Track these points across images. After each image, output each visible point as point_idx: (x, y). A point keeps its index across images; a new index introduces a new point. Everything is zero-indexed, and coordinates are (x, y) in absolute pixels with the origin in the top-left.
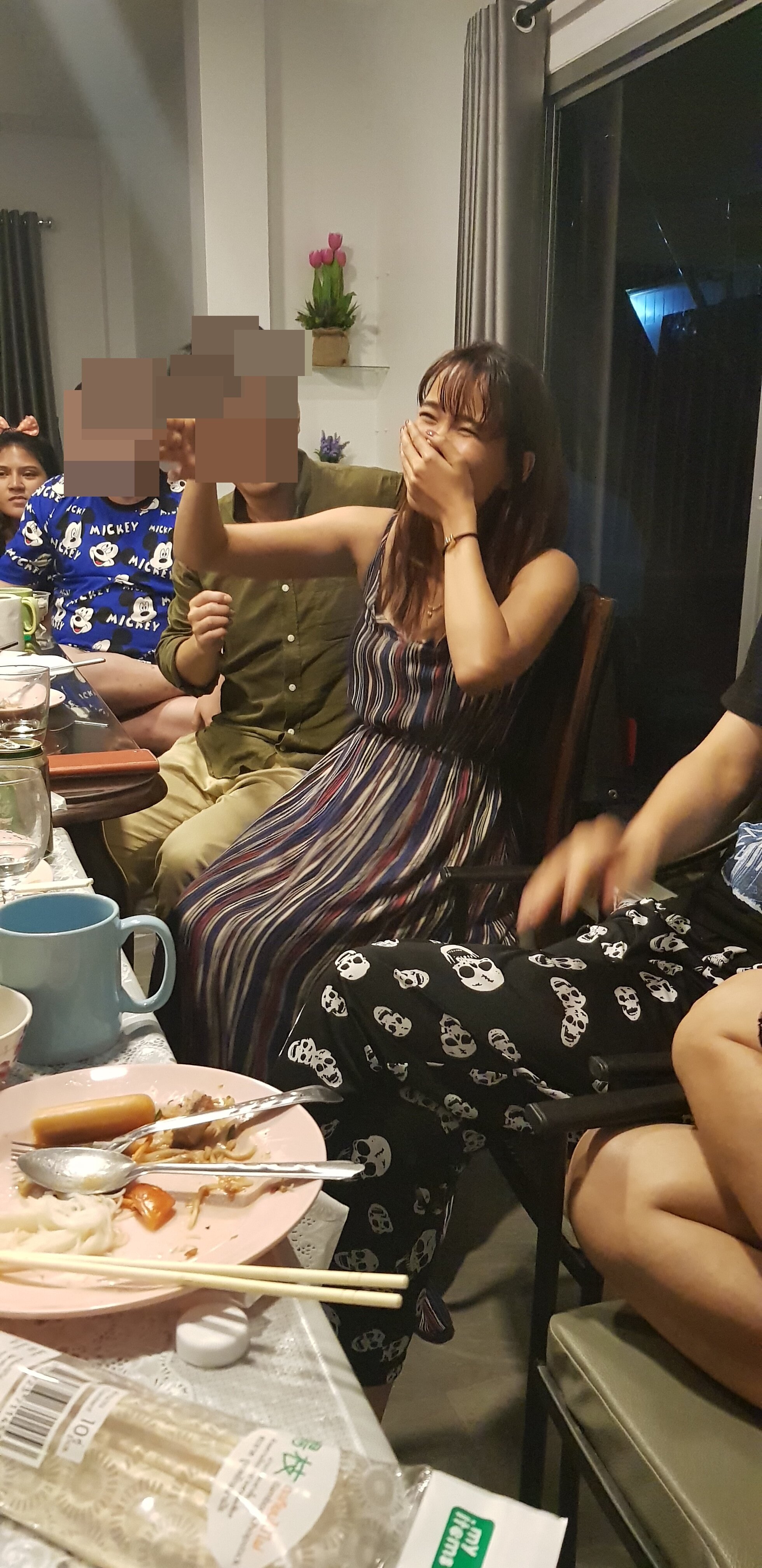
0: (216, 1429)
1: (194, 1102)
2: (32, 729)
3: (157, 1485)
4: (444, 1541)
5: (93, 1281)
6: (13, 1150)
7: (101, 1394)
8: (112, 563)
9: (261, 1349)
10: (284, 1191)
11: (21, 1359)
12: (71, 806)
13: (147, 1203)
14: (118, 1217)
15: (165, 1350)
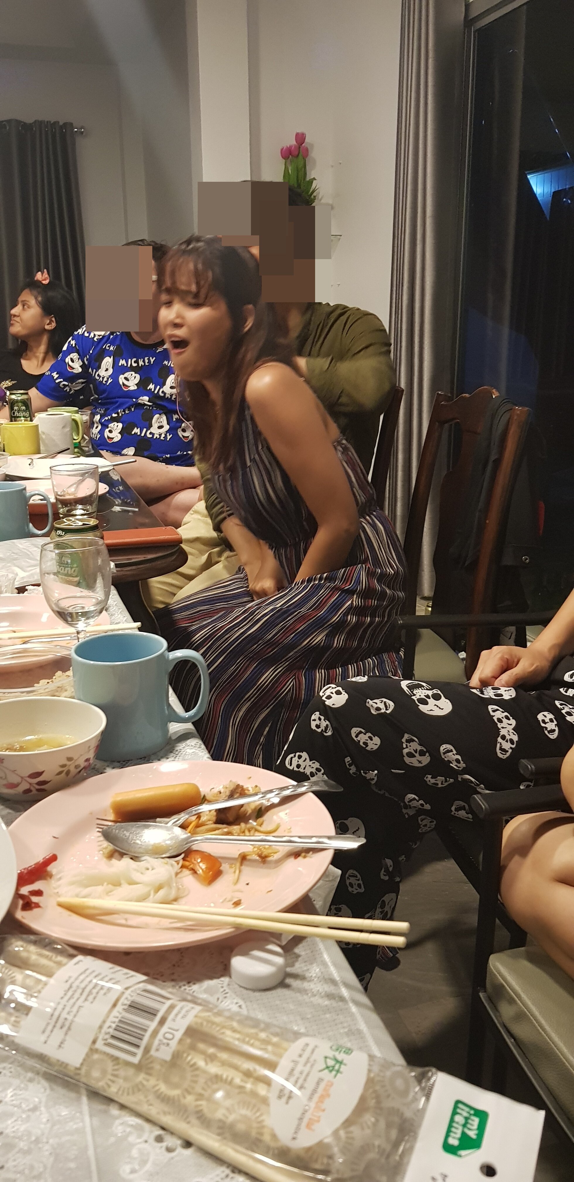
0: (271, 1037)
1: (231, 789)
2: (85, 512)
3: (229, 1079)
4: (450, 1126)
5: (166, 922)
6: (98, 824)
7: (182, 1008)
8: (136, 388)
9: (295, 976)
10: (305, 857)
11: (119, 981)
12: (118, 569)
13: (201, 864)
14: (179, 876)
15: (222, 976)
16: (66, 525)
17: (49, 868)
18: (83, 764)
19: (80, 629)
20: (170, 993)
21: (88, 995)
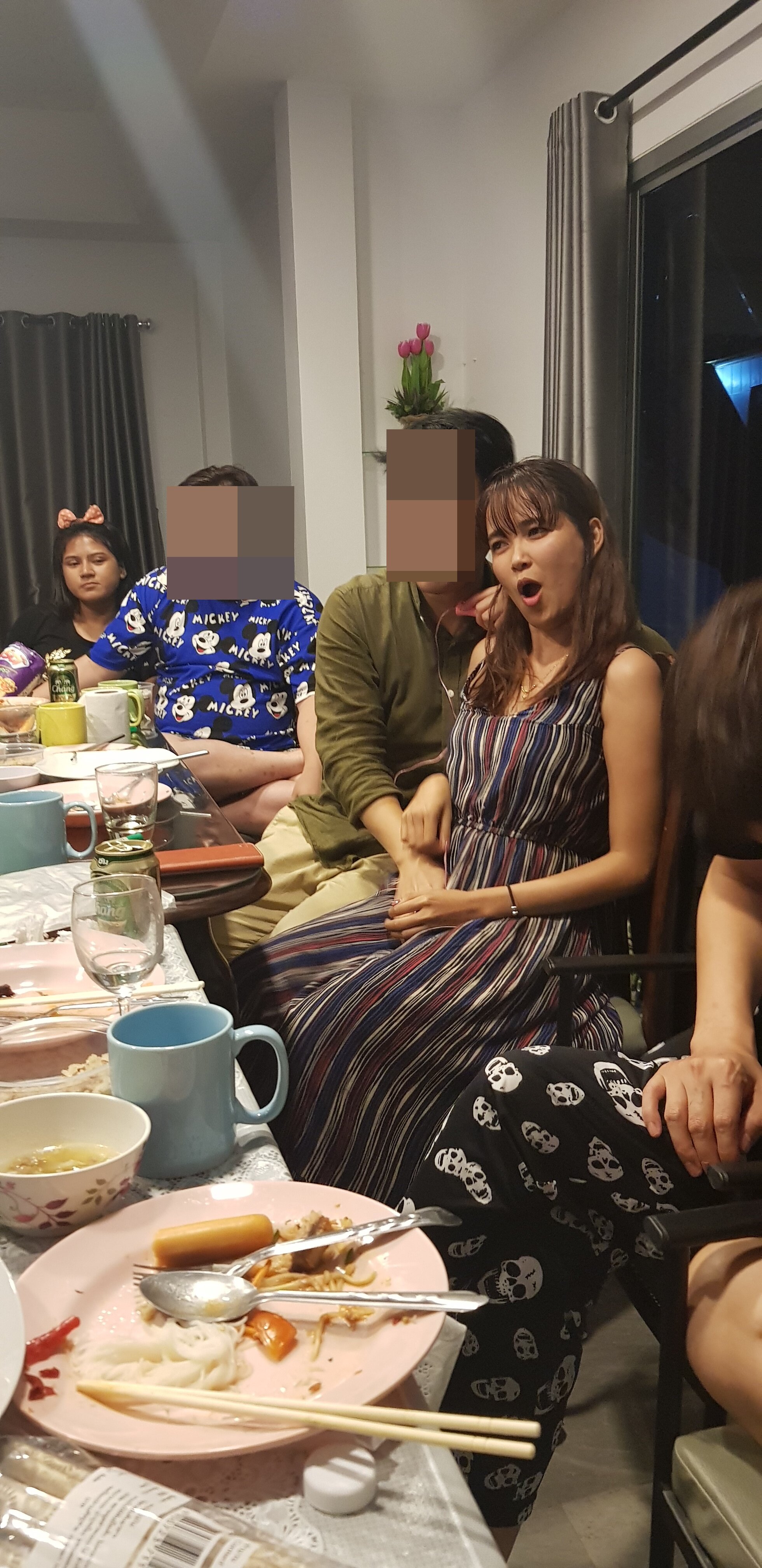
1: (313, 1222)
2: (141, 825)
6: (135, 1274)
7: (232, 1547)
8: (214, 651)
9: (389, 1494)
10: (407, 1322)
11: (151, 1505)
12: (179, 903)
13: (269, 1332)
14: (241, 1347)
15: (293, 1493)
16: (111, 851)
17: (69, 1337)
18: (118, 1188)
19: (123, 996)
20: (219, 1522)
21: (110, 1526)
